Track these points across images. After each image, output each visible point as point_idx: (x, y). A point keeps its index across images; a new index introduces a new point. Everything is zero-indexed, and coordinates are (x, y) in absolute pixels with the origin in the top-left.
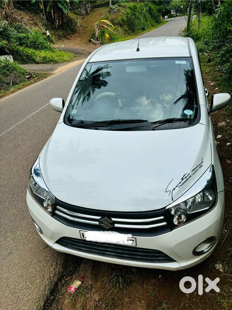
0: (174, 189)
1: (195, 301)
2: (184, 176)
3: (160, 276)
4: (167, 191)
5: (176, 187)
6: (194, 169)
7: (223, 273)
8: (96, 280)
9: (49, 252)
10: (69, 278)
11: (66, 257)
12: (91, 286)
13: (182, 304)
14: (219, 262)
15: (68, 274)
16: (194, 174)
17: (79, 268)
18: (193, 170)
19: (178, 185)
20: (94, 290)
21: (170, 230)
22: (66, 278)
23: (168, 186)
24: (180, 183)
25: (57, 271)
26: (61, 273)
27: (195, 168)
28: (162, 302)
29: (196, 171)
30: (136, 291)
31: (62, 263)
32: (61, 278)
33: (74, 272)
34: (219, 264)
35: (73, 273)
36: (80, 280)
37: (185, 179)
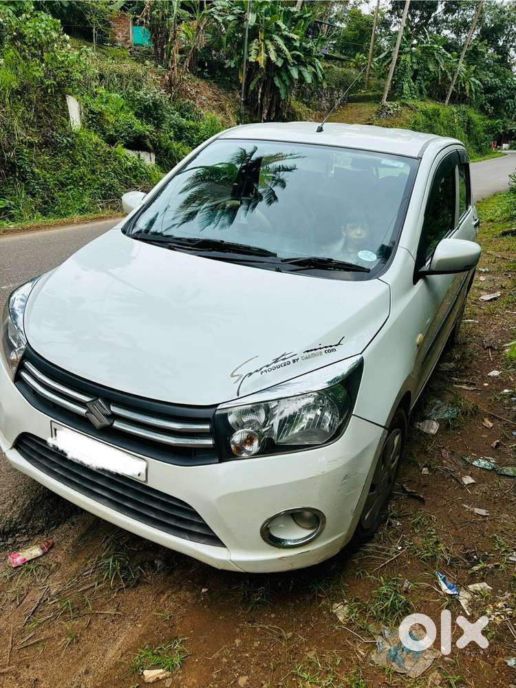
0: (251, 374)
1: (247, 657)
2: (282, 356)
3: (203, 590)
4: (234, 374)
5: (257, 371)
6: (312, 350)
7: (340, 623)
8: (75, 559)
9: (13, 480)
10: (25, 539)
11: (40, 498)
12: (59, 565)
13: (217, 654)
14: (345, 601)
15: (28, 531)
16: (306, 358)
17: (56, 528)
18: (308, 351)
19: (261, 369)
20: (58, 574)
21: (217, 461)
22: (18, 536)
23: (240, 366)
24: (267, 366)
25: (8, 516)
26: (13, 523)
27: (315, 350)
28: (176, 638)
29: (315, 355)
30: (141, 602)
31: (26, 505)
32: (9, 533)
33: (41, 532)
34: (345, 604)
35: (38, 534)
36: (42, 549)
37: (282, 361)
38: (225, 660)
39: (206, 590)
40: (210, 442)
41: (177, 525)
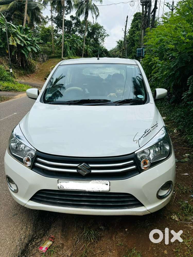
0: (140, 139)
2: (146, 130)
3: (126, 230)
4: (134, 140)
5: (141, 137)
6: (153, 127)
8: (67, 240)
9: (19, 219)
10: (39, 240)
11: (36, 222)
12: (63, 244)
13: (150, 248)
14: (173, 214)
15: (38, 237)
16: (153, 130)
17: (49, 231)
18: (152, 127)
19: (142, 136)
20: (65, 248)
21: (139, 173)
22: (36, 241)
23: (134, 137)
24: (144, 135)
25: (28, 234)
26: (31, 236)
27: (153, 126)
28: (131, 249)
29: (154, 128)
30: (107, 244)
31: (32, 227)
32: (31, 240)
33: (44, 235)
34: (174, 215)
35: (43, 236)
36: (51, 240)
37: (147, 133)
38: (154, 248)
39: (127, 229)
40: (134, 167)
41: (123, 204)
